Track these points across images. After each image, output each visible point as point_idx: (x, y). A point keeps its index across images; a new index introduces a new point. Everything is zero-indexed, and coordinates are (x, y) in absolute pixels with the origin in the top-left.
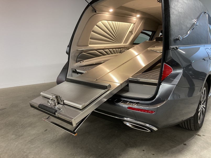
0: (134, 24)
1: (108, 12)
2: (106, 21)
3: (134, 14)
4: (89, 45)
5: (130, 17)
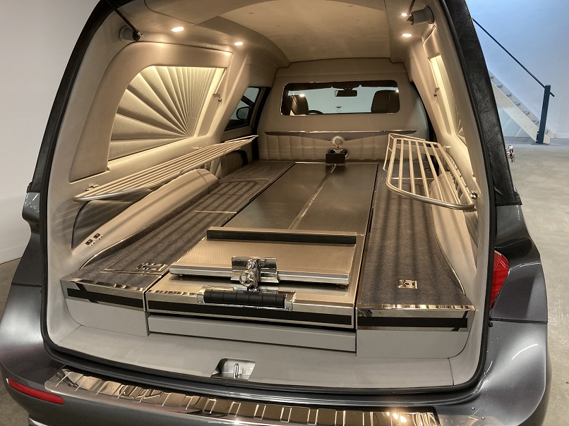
0: (226, 68)
2: (154, 67)
4: (108, 166)
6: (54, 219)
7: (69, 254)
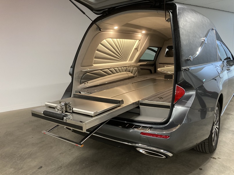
0: (140, 40)
1: (113, 29)
2: (111, 39)
3: (139, 30)
4: (94, 65)
5: (135, 33)
6: (75, 75)
7: (79, 85)
